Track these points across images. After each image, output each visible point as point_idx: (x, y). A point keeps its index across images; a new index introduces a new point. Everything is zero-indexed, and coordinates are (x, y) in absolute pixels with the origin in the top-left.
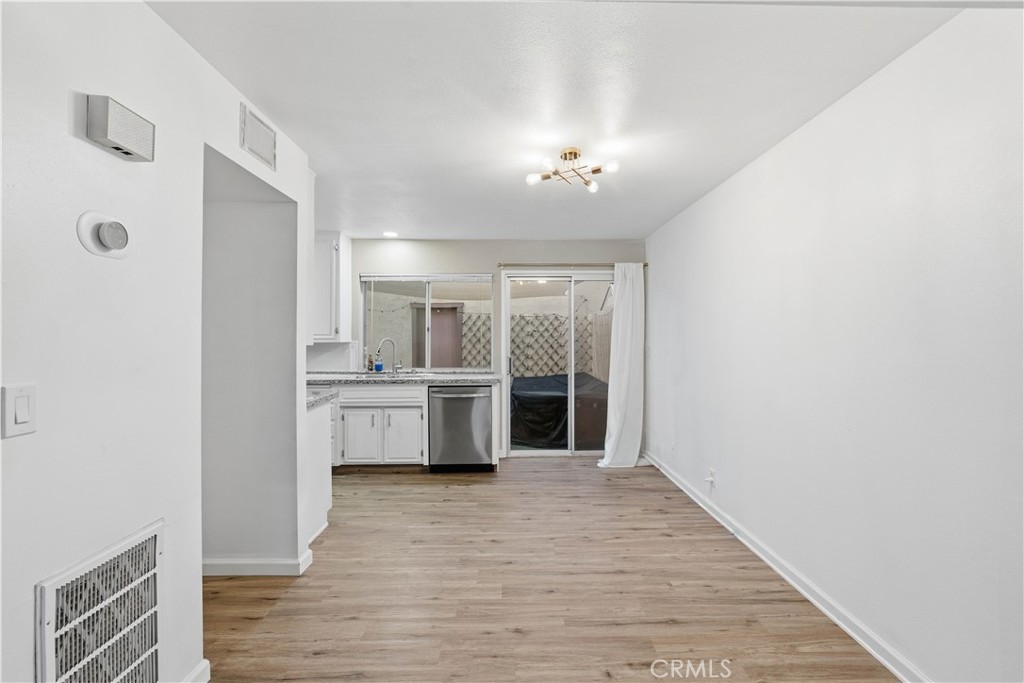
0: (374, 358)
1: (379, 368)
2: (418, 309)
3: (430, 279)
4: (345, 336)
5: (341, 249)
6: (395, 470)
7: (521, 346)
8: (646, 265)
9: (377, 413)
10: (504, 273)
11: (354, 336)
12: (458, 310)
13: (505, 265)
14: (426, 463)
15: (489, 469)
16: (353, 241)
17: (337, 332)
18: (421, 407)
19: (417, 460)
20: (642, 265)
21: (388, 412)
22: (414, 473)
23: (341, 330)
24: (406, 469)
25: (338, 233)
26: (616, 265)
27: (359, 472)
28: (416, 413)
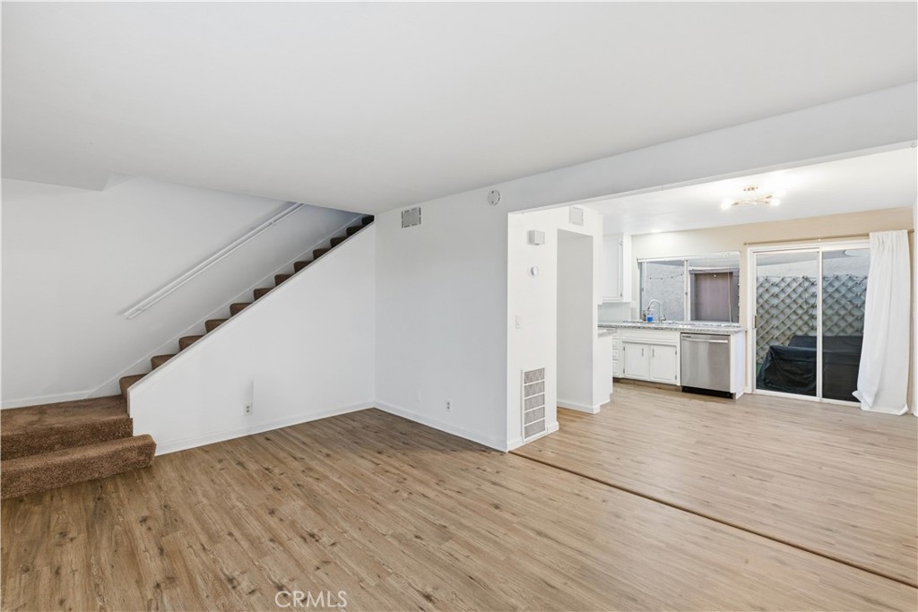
0: (647, 313)
1: (650, 320)
2: (696, 275)
3: (687, 258)
4: (627, 298)
5: (624, 244)
6: (658, 386)
7: (805, 307)
8: (911, 233)
9: (645, 347)
10: (749, 250)
11: (634, 298)
12: (734, 274)
13: (750, 244)
14: (679, 384)
15: (728, 396)
16: (632, 236)
17: (621, 295)
18: (675, 346)
19: (673, 381)
20: (906, 231)
21: (652, 347)
22: (670, 390)
23: (624, 295)
24: (665, 386)
25: (622, 234)
26: (871, 234)
27: (634, 384)
28: (673, 350)
